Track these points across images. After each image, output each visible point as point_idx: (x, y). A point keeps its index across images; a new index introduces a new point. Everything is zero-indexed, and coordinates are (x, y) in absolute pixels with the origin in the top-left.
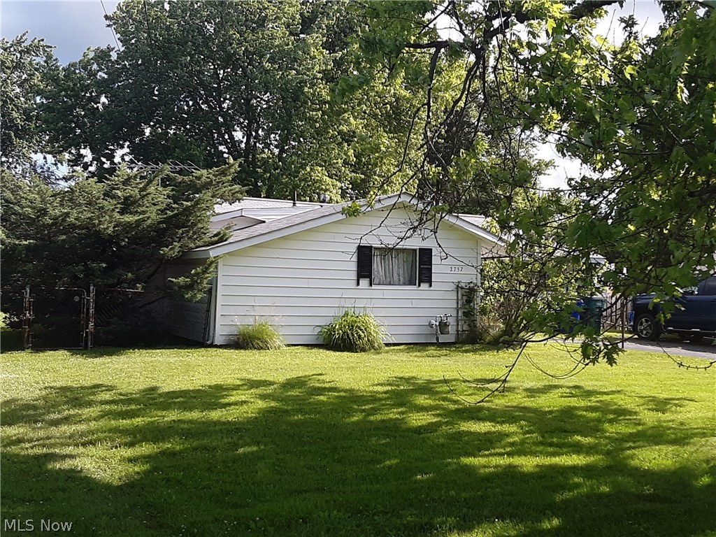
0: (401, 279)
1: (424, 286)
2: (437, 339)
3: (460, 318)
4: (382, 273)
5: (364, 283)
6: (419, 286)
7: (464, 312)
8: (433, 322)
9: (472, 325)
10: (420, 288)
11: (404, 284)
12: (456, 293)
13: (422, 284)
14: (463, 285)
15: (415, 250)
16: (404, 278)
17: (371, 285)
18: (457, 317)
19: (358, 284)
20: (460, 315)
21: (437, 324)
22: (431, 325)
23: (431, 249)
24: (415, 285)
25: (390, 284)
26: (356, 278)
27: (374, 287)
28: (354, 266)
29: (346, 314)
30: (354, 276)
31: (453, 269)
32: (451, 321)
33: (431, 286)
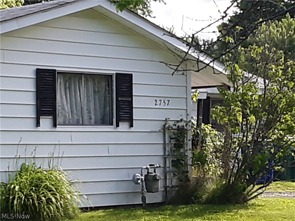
0: (93, 117)
1: (124, 126)
2: (144, 199)
3: (167, 169)
4: (67, 108)
5: (46, 122)
6: (118, 126)
7: (172, 161)
8: (138, 175)
9: (184, 178)
10: (119, 129)
11: (96, 124)
12: (161, 134)
13: (120, 124)
14: (171, 124)
15: (111, 76)
16: (95, 115)
17: (55, 125)
18: (165, 167)
19: (38, 124)
20: (167, 165)
21: (143, 178)
22: (135, 181)
23: (132, 75)
24: (112, 124)
25: (78, 124)
26: (34, 116)
27: (59, 128)
28: (30, 99)
29: (24, 169)
30: (31, 112)
31: (158, 102)
32: (159, 173)
33: (131, 126)
